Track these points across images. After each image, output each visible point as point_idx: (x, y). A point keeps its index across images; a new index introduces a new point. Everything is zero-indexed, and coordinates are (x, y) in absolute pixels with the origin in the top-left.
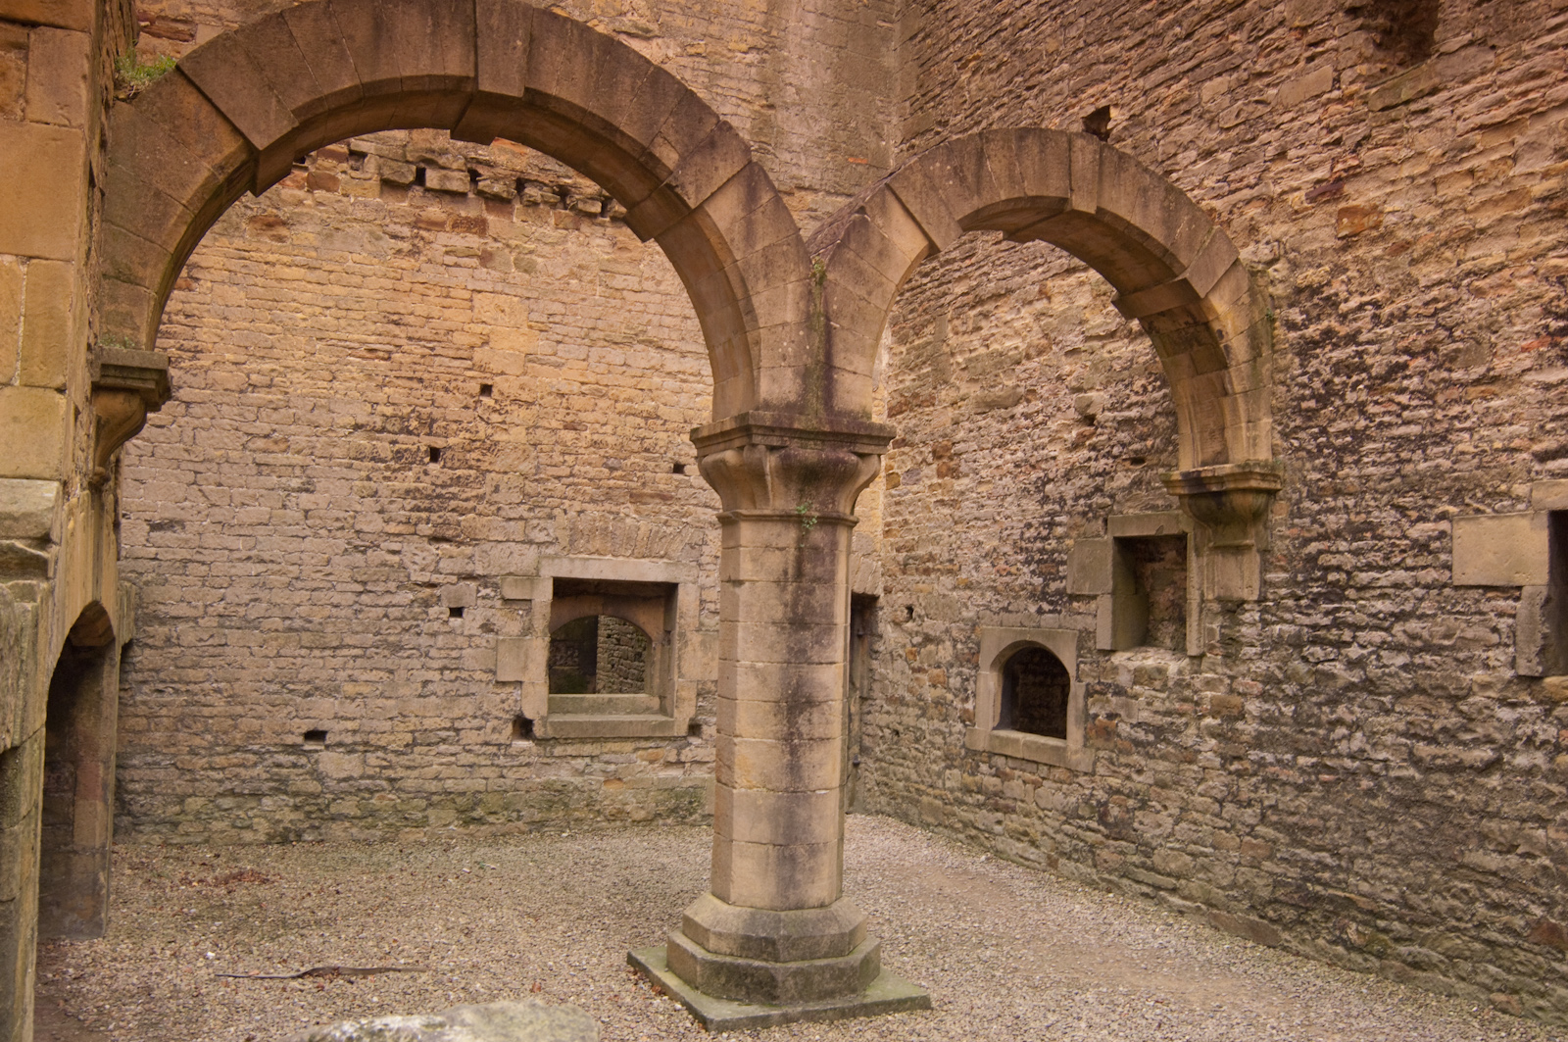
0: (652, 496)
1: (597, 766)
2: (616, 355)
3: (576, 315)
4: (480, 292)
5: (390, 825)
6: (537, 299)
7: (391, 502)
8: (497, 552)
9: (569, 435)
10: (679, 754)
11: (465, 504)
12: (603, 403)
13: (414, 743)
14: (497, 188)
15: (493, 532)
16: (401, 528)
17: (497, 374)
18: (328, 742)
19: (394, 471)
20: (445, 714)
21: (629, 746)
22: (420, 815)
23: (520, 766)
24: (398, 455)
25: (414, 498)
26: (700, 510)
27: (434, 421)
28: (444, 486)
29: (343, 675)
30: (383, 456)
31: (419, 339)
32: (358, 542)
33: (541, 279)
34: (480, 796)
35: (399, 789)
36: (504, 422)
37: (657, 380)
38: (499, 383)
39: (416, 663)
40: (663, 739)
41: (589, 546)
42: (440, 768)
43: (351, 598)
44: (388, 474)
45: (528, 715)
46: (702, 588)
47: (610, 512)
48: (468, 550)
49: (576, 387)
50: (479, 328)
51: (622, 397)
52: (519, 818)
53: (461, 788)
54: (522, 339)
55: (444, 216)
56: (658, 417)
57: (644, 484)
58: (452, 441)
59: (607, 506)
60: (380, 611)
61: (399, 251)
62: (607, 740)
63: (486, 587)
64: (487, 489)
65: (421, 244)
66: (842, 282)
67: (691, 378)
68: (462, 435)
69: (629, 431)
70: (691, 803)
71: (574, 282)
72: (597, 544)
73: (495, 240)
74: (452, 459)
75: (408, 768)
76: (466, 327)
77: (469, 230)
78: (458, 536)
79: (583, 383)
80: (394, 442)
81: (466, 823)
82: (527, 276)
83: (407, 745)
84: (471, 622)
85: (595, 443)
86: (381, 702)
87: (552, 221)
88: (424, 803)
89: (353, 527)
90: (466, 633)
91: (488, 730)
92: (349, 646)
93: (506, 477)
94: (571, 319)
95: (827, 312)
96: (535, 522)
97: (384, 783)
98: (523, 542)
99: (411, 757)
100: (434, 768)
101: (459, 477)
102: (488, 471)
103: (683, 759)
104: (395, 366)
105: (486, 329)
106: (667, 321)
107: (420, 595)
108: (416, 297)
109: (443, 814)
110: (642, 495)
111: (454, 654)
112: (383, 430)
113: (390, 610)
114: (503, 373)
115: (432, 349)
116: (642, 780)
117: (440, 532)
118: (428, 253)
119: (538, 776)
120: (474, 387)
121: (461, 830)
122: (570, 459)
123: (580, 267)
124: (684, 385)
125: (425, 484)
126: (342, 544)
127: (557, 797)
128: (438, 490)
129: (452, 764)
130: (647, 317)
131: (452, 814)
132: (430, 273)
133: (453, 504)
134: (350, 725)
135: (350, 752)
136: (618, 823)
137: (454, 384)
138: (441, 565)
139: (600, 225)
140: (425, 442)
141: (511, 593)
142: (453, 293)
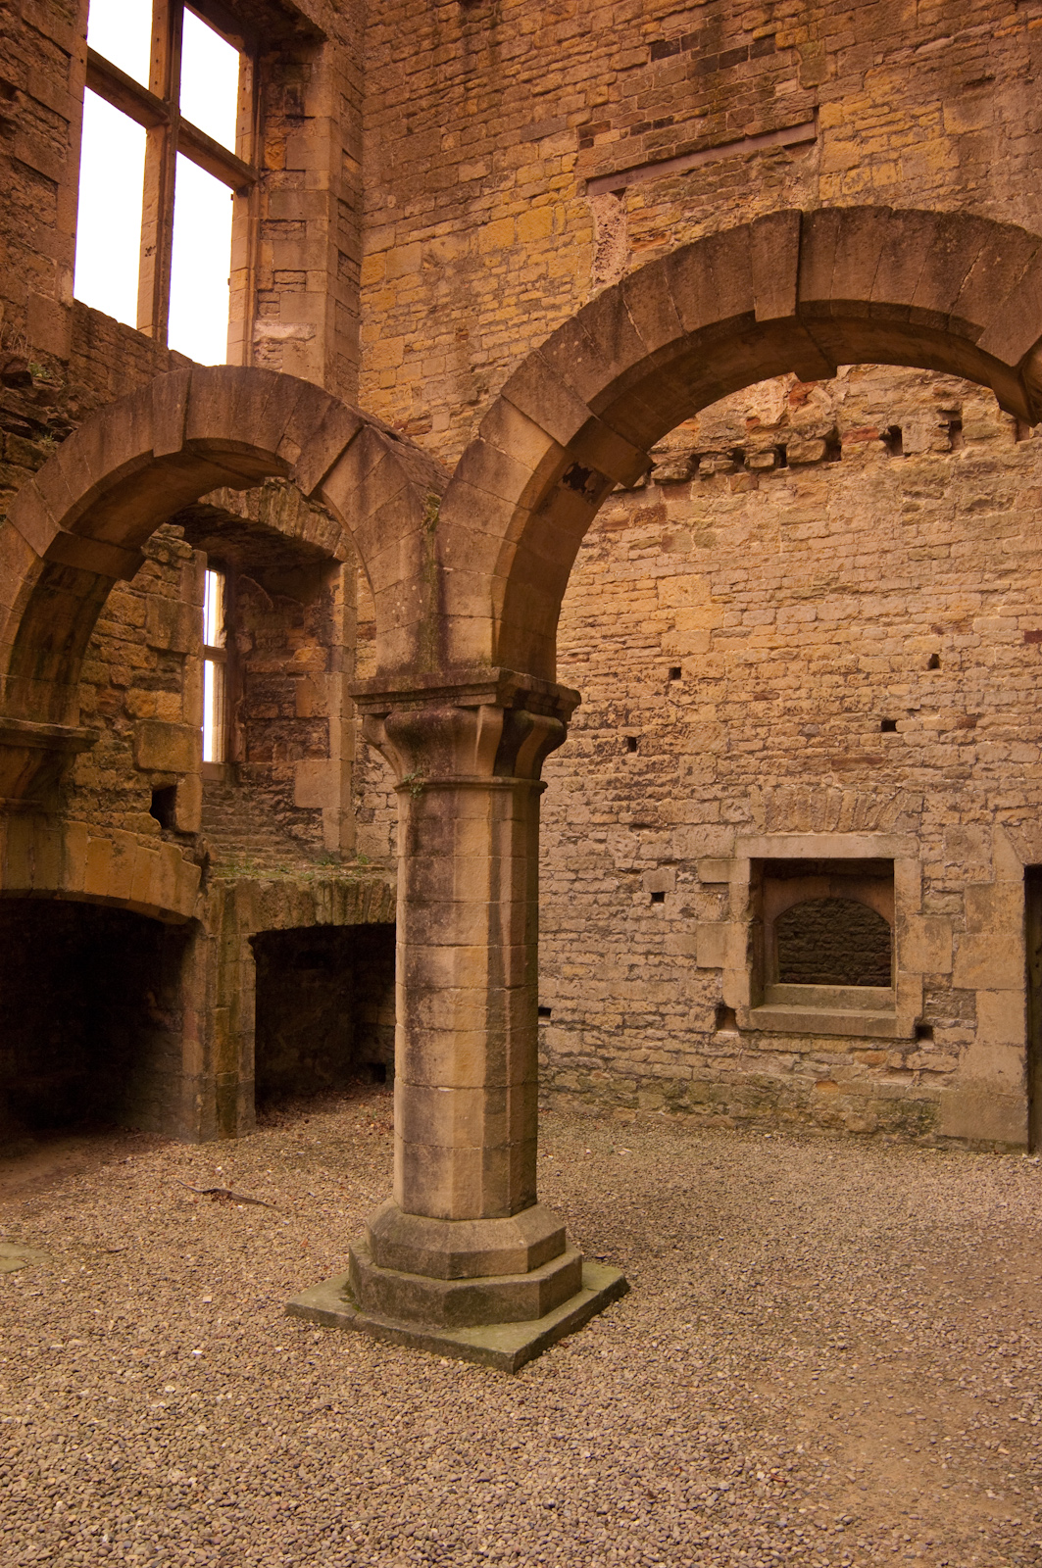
0: (857, 761)
1: (807, 1064)
2: (806, 611)
3: (760, 578)
4: (663, 578)
5: (606, 1103)
6: (719, 571)
7: (596, 794)
8: (694, 836)
9: (759, 707)
10: (904, 1059)
11: (661, 790)
12: (794, 666)
13: (623, 1026)
14: (672, 472)
15: (689, 815)
16: (605, 818)
17: (684, 656)
18: (552, 1019)
19: (598, 764)
20: (650, 999)
21: (843, 1046)
22: (631, 1096)
23: (724, 1057)
24: (599, 749)
25: (615, 788)
26: (917, 771)
27: (629, 711)
28: (640, 774)
29: (562, 957)
30: (587, 751)
31: (612, 636)
32: (571, 834)
33: (722, 550)
34: (685, 1084)
35: (612, 1069)
36: (693, 703)
37: (855, 629)
38: (687, 664)
39: (623, 948)
40: (884, 1040)
41: (788, 822)
42: (649, 1052)
43: (566, 885)
44: (592, 767)
45: (730, 1004)
46: (924, 863)
47: (809, 784)
48: (665, 835)
49: (764, 654)
50: (663, 614)
51: (815, 658)
52: (725, 1112)
53: (668, 1074)
54: (706, 615)
55: (626, 514)
56: (859, 671)
57: (846, 749)
58: (646, 728)
59: (806, 777)
60: (591, 898)
61: (591, 558)
62: (816, 1036)
63: (685, 871)
64: (680, 772)
65: (608, 546)
66: (455, 520)
67: (898, 619)
68: (654, 721)
69: (825, 692)
70: (921, 1119)
71: (755, 544)
72: (796, 819)
73: (675, 523)
74: (647, 747)
75: (619, 1049)
76: (653, 615)
77: (650, 520)
78: (656, 821)
79: (772, 649)
80: (595, 737)
81: (676, 1109)
82: (707, 551)
83: (618, 1027)
84: (670, 908)
85: (788, 711)
86: (594, 984)
87: (728, 488)
88: (634, 1085)
89: (565, 819)
90: (667, 918)
91: (692, 1018)
92: (566, 931)
93: (698, 758)
94: (753, 584)
95: (439, 558)
96: (730, 801)
97: (600, 1062)
98: (718, 823)
99: (622, 1038)
100: (641, 1051)
101: (654, 763)
102: (680, 754)
103: (910, 1065)
104: (594, 665)
105: (671, 613)
106: (862, 560)
107: (625, 881)
108: (607, 597)
109: (652, 1098)
110: (845, 761)
111: (657, 939)
112: (586, 727)
113: (599, 896)
114: (690, 654)
115: (624, 643)
116: (859, 1085)
117: (640, 818)
118: (615, 553)
119: (744, 1069)
120: (663, 672)
121: (669, 1115)
122: (762, 731)
123: (760, 527)
124: (889, 629)
125: (624, 774)
126: (557, 836)
127: (764, 1093)
128: (636, 778)
129: (660, 1048)
130: (838, 562)
131: (661, 1097)
132: (618, 571)
133: (650, 790)
134: (570, 1004)
135: (571, 1029)
136: (833, 1131)
137: (645, 673)
138: (642, 851)
139: (778, 477)
140: (623, 732)
141: (709, 876)
142: (639, 585)
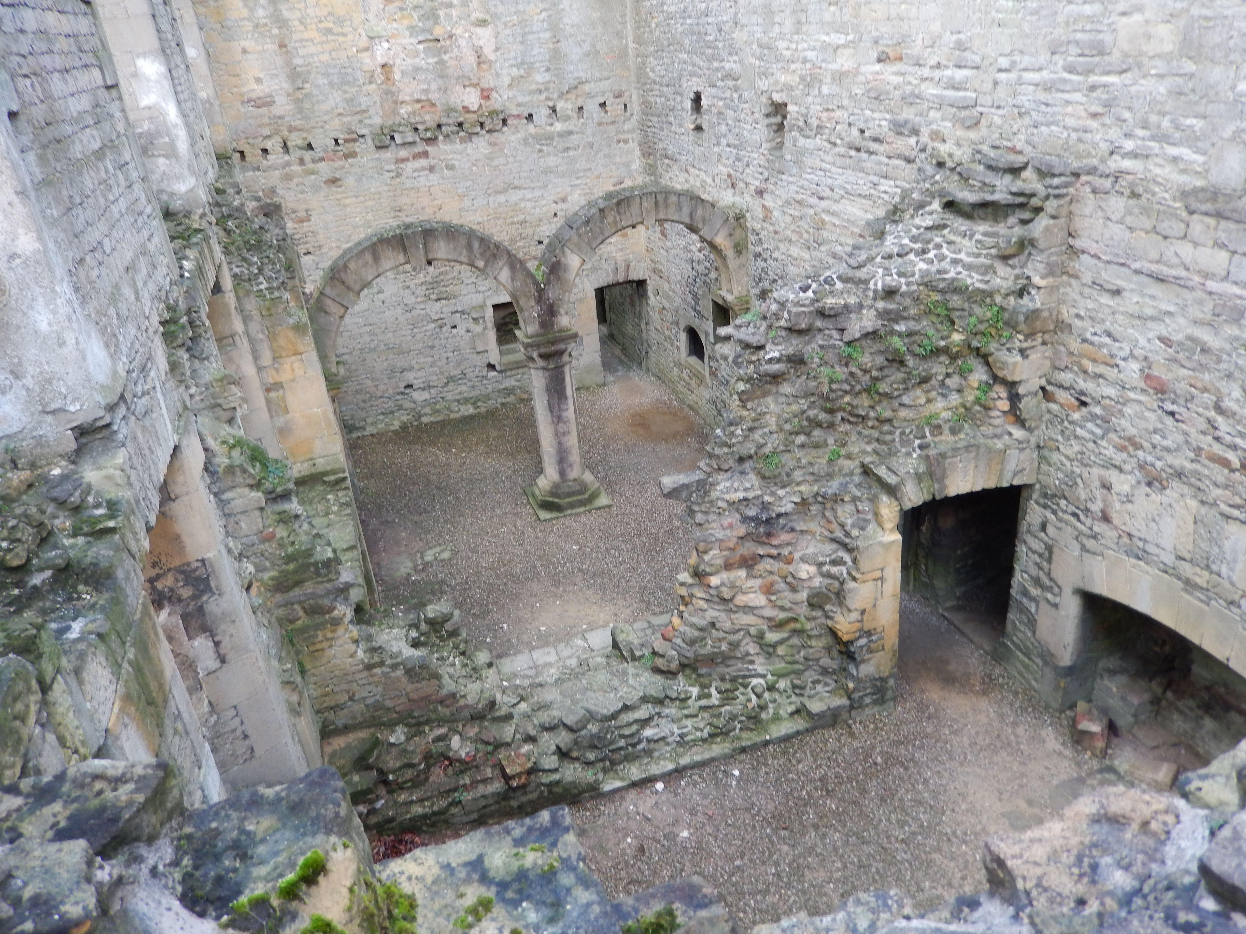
2: (501, 198)
3: (479, 184)
4: (432, 186)
5: (446, 414)
6: (459, 182)
7: (416, 289)
8: (466, 299)
13: (448, 382)
14: (429, 135)
15: (462, 291)
16: (423, 299)
18: (414, 388)
20: (458, 369)
22: (457, 408)
23: (494, 382)
25: (426, 285)
29: (414, 362)
32: (407, 309)
33: (459, 171)
34: (479, 397)
35: (446, 400)
37: (523, 204)
39: (442, 351)
42: (461, 389)
43: (410, 331)
45: (493, 363)
48: (453, 301)
50: (436, 203)
52: (496, 403)
53: (471, 396)
55: (408, 155)
56: (526, 222)
60: (423, 334)
61: (392, 177)
63: (464, 315)
65: (401, 171)
67: (539, 199)
71: (475, 168)
73: (434, 159)
75: (448, 392)
76: (430, 204)
77: (421, 158)
78: (448, 296)
82: (452, 172)
83: (445, 384)
84: (461, 330)
86: (431, 369)
87: (458, 141)
88: (457, 404)
89: (403, 303)
90: (460, 335)
91: (477, 372)
92: (413, 350)
94: (477, 187)
97: (440, 399)
98: (476, 293)
99: (448, 388)
100: (458, 390)
105: (439, 202)
106: (523, 174)
107: (438, 324)
109: (465, 406)
111: (457, 344)
113: (426, 333)
118: (405, 174)
119: (501, 385)
121: (474, 411)
123: (476, 160)
125: (429, 278)
126: (400, 310)
127: (511, 392)
129: (466, 387)
131: (469, 406)
132: (409, 184)
134: (421, 380)
135: (424, 390)
138: (443, 310)
139: (481, 136)
141: (475, 315)
142: (421, 190)
